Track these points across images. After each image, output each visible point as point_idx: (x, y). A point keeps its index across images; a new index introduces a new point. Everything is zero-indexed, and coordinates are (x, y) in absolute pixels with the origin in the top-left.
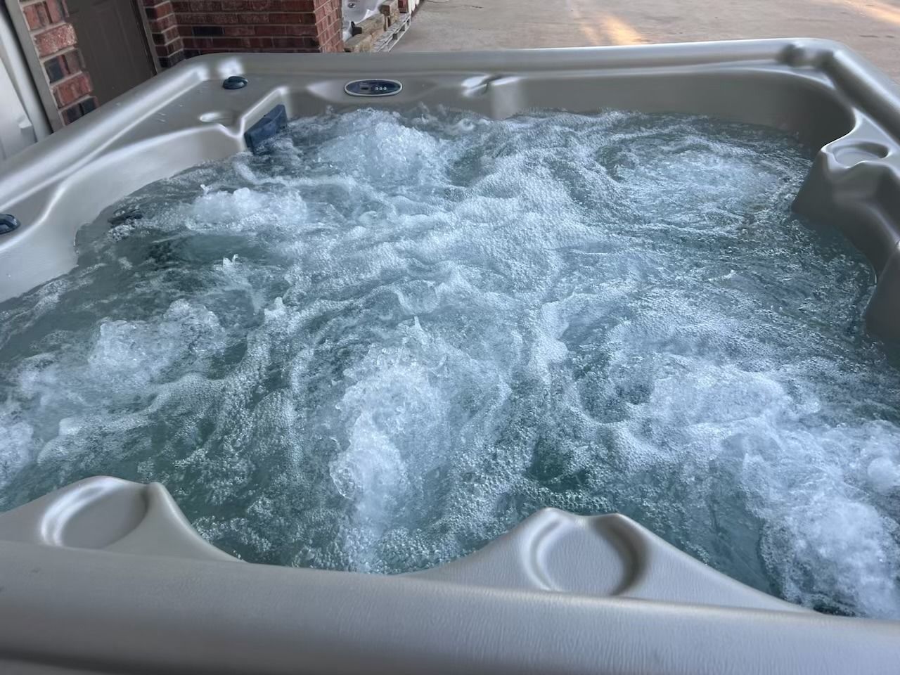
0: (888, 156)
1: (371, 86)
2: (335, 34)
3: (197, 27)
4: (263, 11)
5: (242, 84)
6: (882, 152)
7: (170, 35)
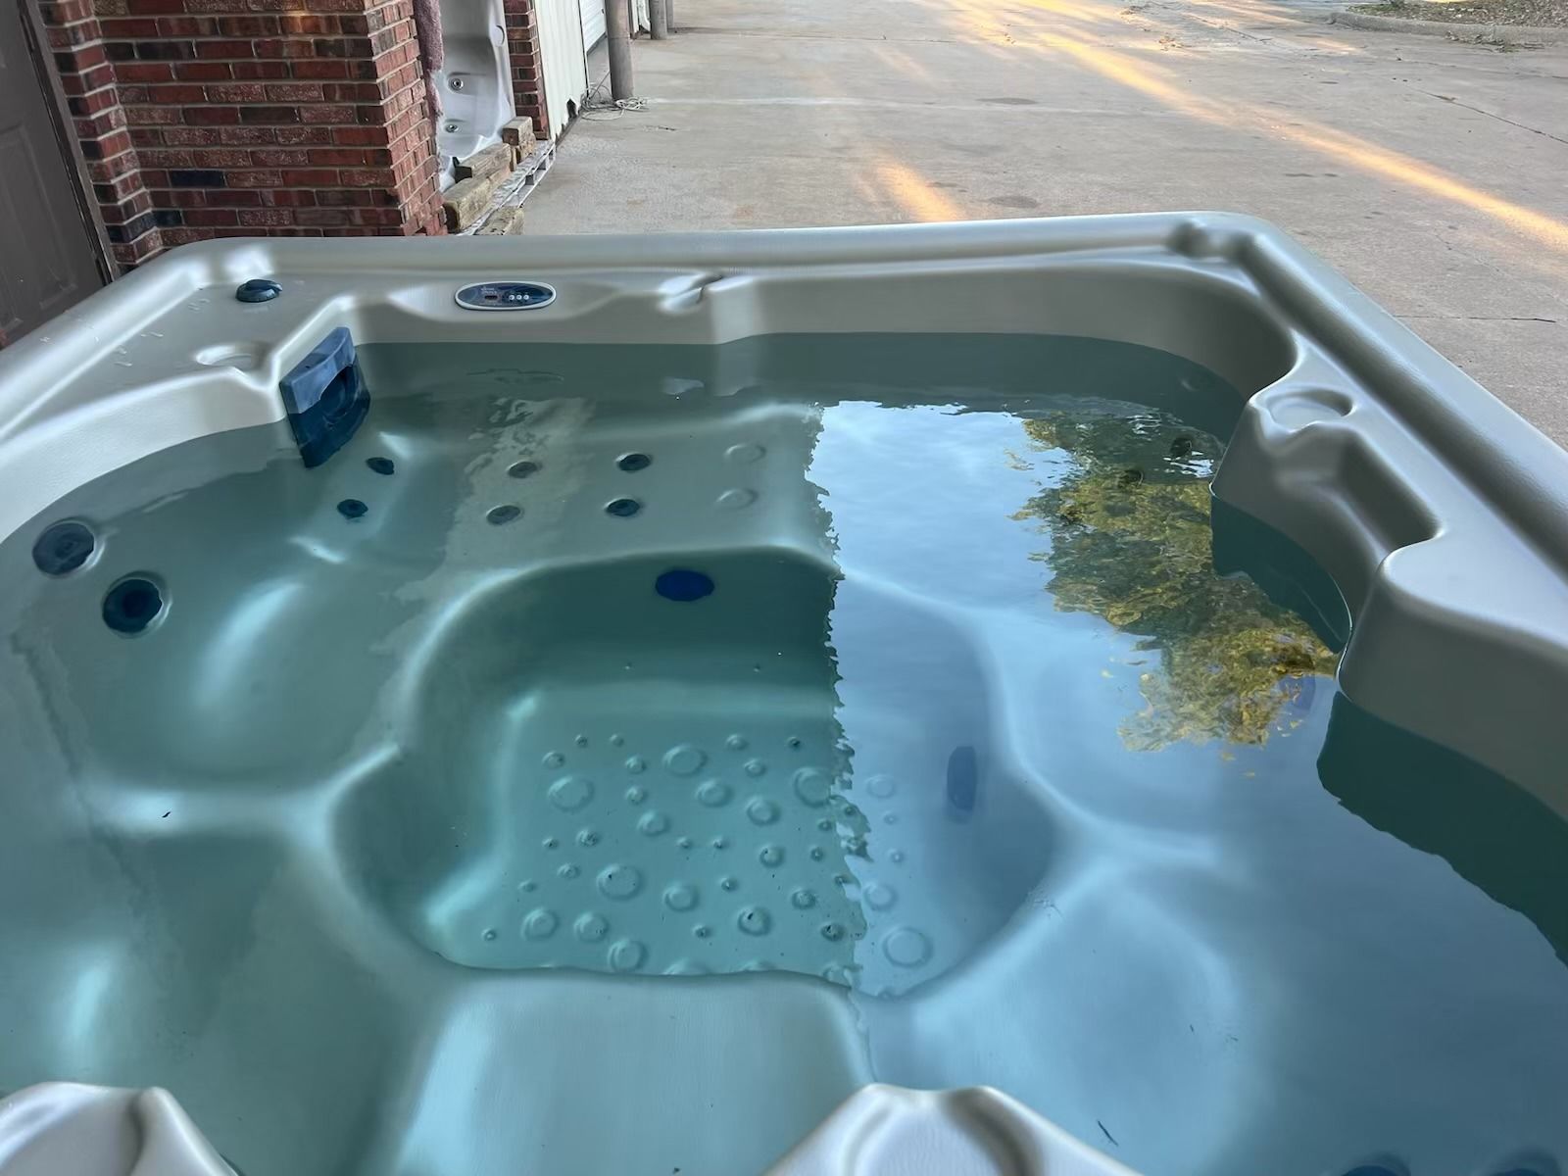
0: (1350, 413)
1: (502, 293)
2: (426, 182)
3: (178, 172)
4: (296, 144)
5: (271, 292)
6: (1343, 405)
7: (127, 186)
